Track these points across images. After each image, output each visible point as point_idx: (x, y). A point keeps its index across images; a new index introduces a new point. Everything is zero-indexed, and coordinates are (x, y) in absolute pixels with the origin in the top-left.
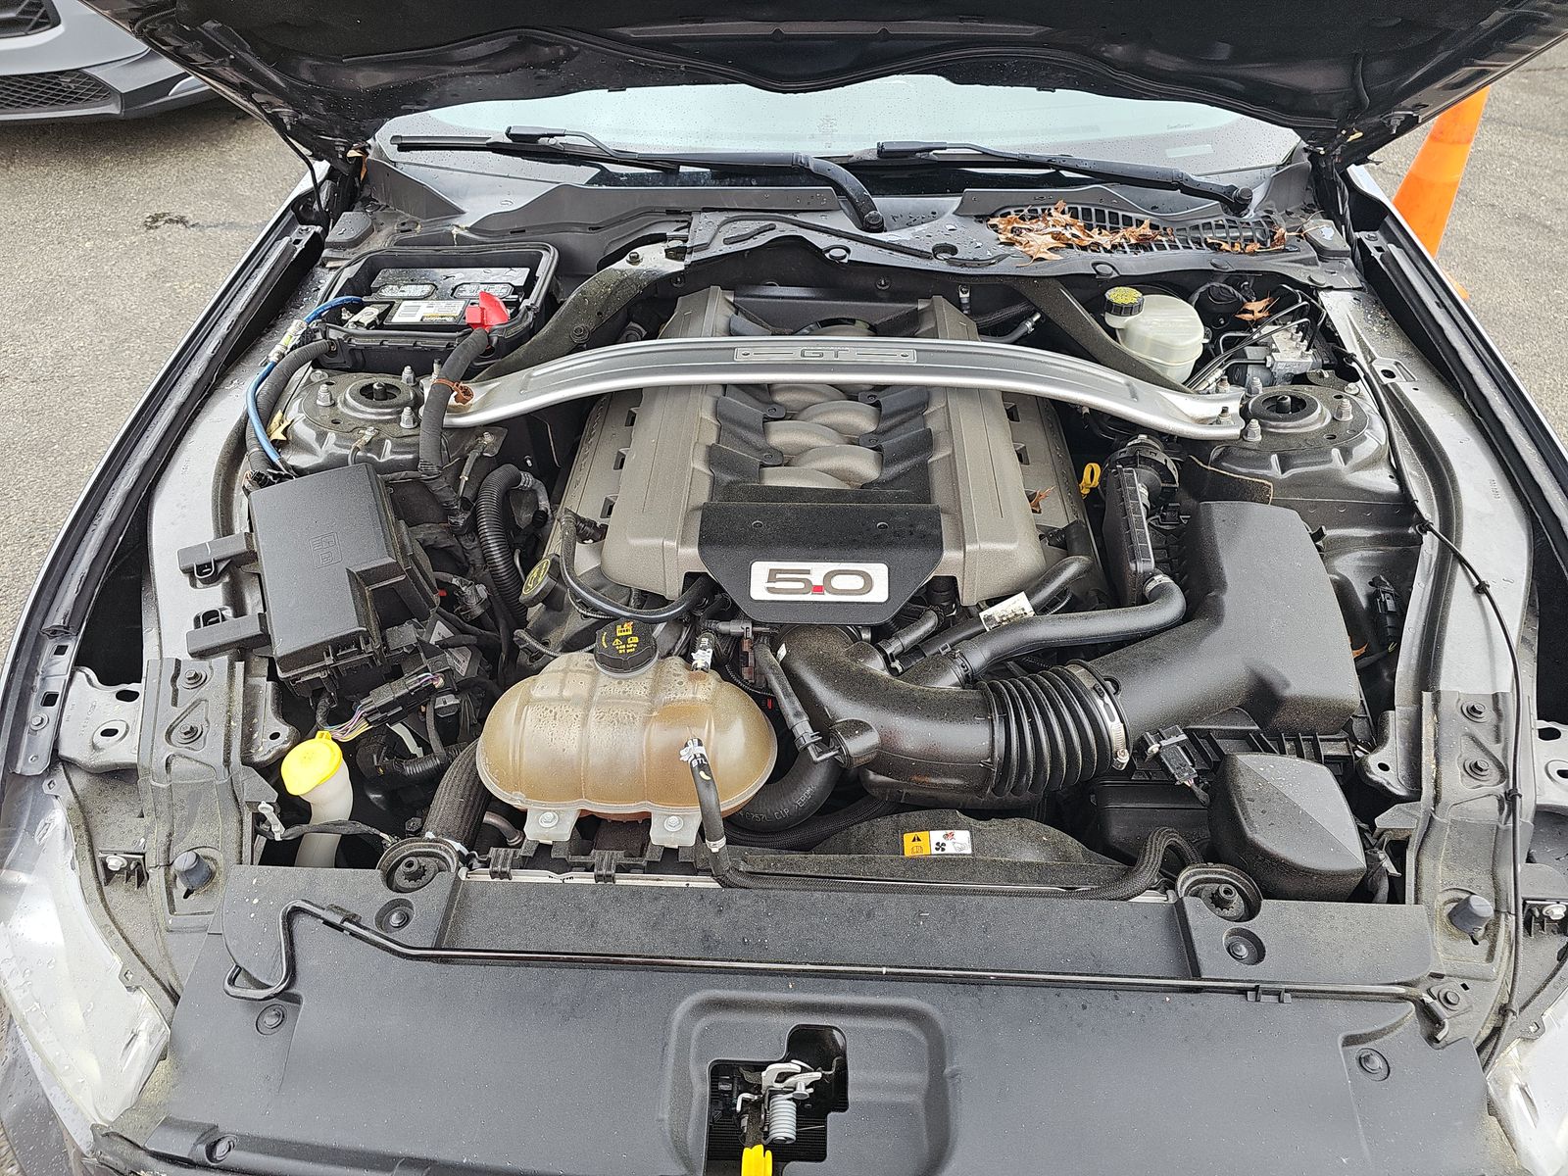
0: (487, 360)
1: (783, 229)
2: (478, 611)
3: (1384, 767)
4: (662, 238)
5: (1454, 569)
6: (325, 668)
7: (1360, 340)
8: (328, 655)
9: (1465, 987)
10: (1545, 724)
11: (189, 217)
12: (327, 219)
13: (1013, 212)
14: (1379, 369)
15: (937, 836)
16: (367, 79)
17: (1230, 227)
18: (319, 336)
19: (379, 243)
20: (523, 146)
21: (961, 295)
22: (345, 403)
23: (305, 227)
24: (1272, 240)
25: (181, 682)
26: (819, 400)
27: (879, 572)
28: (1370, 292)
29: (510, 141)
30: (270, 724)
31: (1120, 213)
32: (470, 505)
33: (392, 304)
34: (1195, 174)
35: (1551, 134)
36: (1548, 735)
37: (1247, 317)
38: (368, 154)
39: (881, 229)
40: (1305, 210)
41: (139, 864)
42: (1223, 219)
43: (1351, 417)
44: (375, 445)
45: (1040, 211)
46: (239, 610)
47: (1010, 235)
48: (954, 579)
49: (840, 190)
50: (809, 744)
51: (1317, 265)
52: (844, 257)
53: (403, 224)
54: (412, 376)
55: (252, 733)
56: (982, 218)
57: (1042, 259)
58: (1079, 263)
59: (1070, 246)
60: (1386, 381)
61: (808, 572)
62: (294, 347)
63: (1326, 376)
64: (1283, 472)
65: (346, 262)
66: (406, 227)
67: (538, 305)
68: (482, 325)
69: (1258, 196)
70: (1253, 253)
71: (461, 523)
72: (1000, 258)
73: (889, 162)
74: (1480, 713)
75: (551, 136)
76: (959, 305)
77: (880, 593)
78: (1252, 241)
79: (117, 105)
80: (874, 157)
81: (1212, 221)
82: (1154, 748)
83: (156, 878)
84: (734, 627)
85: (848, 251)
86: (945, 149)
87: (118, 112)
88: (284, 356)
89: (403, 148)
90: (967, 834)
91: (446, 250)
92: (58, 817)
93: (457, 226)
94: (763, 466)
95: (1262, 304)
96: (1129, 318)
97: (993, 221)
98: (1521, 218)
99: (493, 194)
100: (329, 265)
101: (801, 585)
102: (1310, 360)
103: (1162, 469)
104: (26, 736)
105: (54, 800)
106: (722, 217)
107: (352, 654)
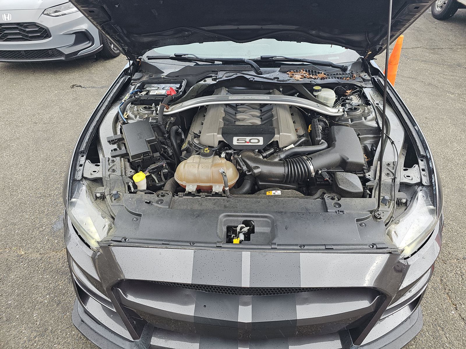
0: (171, 103)
1: (239, 75)
2: (171, 154)
3: (369, 175)
4: (211, 77)
5: (388, 139)
6: (141, 159)
7: (371, 97)
8: (142, 156)
9: (383, 213)
10: (405, 168)
11: (82, 85)
12: (132, 74)
13: (292, 71)
14: (375, 103)
15: (274, 192)
16: (146, 40)
17: (343, 74)
18: (133, 97)
19: (145, 79)
20: (178, 58)
21: (280, 89)
22: (140, 110)
23: (127, 76)
24: (353, 77)
25: (110, 161)
26: (247, 110)
27: (261, 139)
28: (375, 88)
29: (175, 56)
30: (129, 170)
31: (317, 71)
32: (169, 132)
33: (149, 91)
34: (335, 63)
35: (438, 64)
36: (404, 170)
37: (347, 94)
38: (141, 60)
39: (262, 74)
40: (361, 72)
41: (103, 195)
42: (341, 73)
43: (367, 111)
44: (148, 118)
45: (298, 70)
46: (120, 149)
47: (291, 75)
48: (277, 141)
49: (252, 66)
50: (246, 171)
51: (363, 82)
52: (253, 80)
53: (150, 75)
54: (154, 105)
55: (126, 171)
56: (285, 72)
57: (299, 80)
58: (307, 81)
59: (305, 77)
60: (377, 105)
61: (246, 139)
62: (128, 99)
63: (363, 105)
64: (351, 122)
65: (137, 83)
66: (151, 76)
67: (183, 90)
68: (170, 94)
69: (349, 68)
70: (348, 80)
71: (167, 136)
72: (289, 80)
73: (263, 60)
74: (390, 164)
75: (185, 55)
76: (280, 91)
77: (261, 143)
78: (348, 77)
79: (64, 58)
80: (260, 59)
81: (338, 73)
82: (320, 172)
83: (108, 197)
84: (230, 151)
85: (254, 79)
86: (276, 57)
87: (64, 59)
88: (126, 101)
89: (149, 59)
90: (280, 191)
91: (160, 80)
92: (84, 188)
93: (163, 75)
94: (235, 122)
95: (350, 91)
96: (319, 93)
97: (288, 73)
98: (429, 84)
99: (171, 68)
100: (133, 84)
101: (244, 142)
102: (360, 102)
103: (325, 122)
104: (76, 172)
105: (83, 185)
106: (225, 72)
107: (147, 156)
